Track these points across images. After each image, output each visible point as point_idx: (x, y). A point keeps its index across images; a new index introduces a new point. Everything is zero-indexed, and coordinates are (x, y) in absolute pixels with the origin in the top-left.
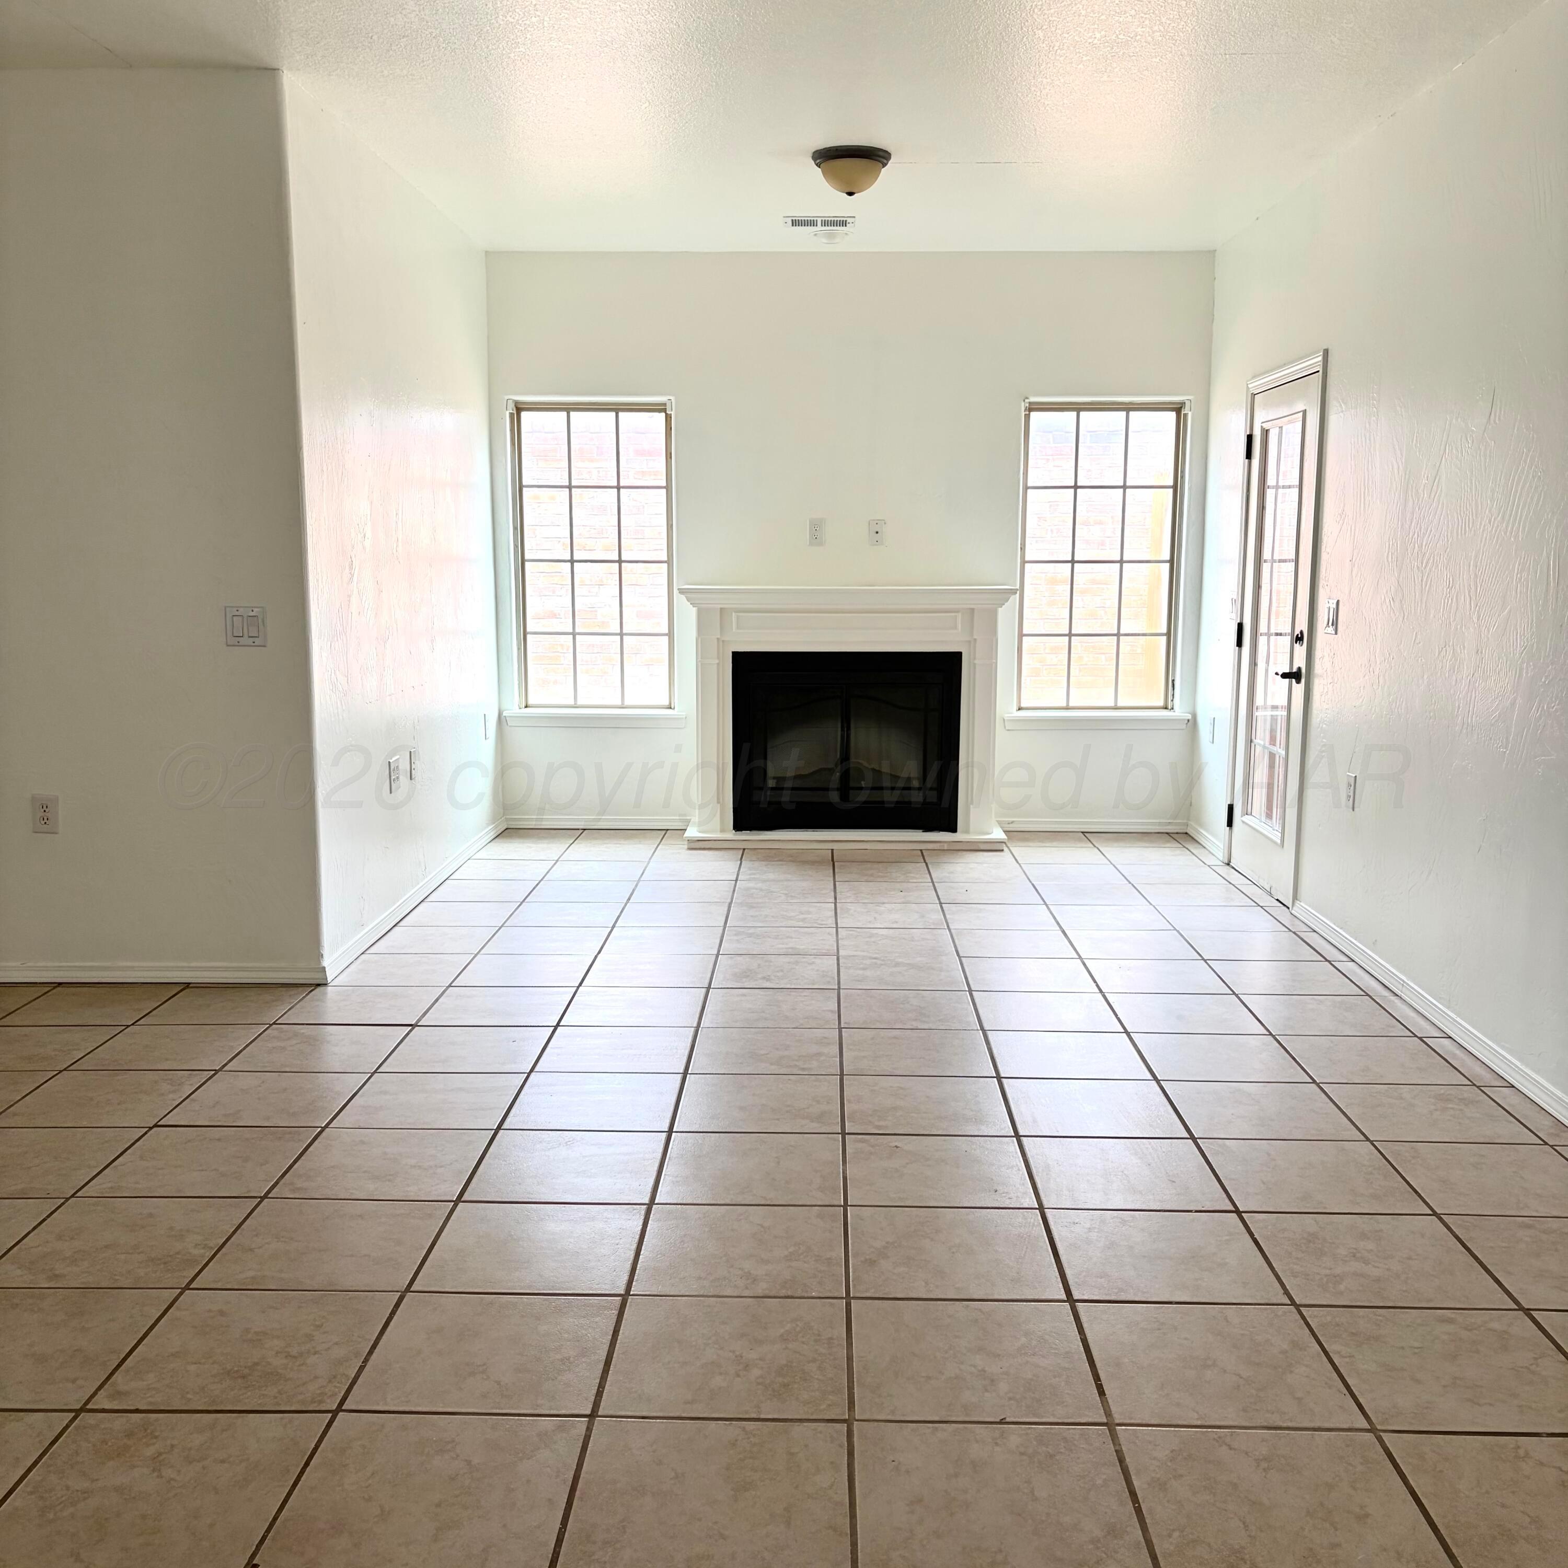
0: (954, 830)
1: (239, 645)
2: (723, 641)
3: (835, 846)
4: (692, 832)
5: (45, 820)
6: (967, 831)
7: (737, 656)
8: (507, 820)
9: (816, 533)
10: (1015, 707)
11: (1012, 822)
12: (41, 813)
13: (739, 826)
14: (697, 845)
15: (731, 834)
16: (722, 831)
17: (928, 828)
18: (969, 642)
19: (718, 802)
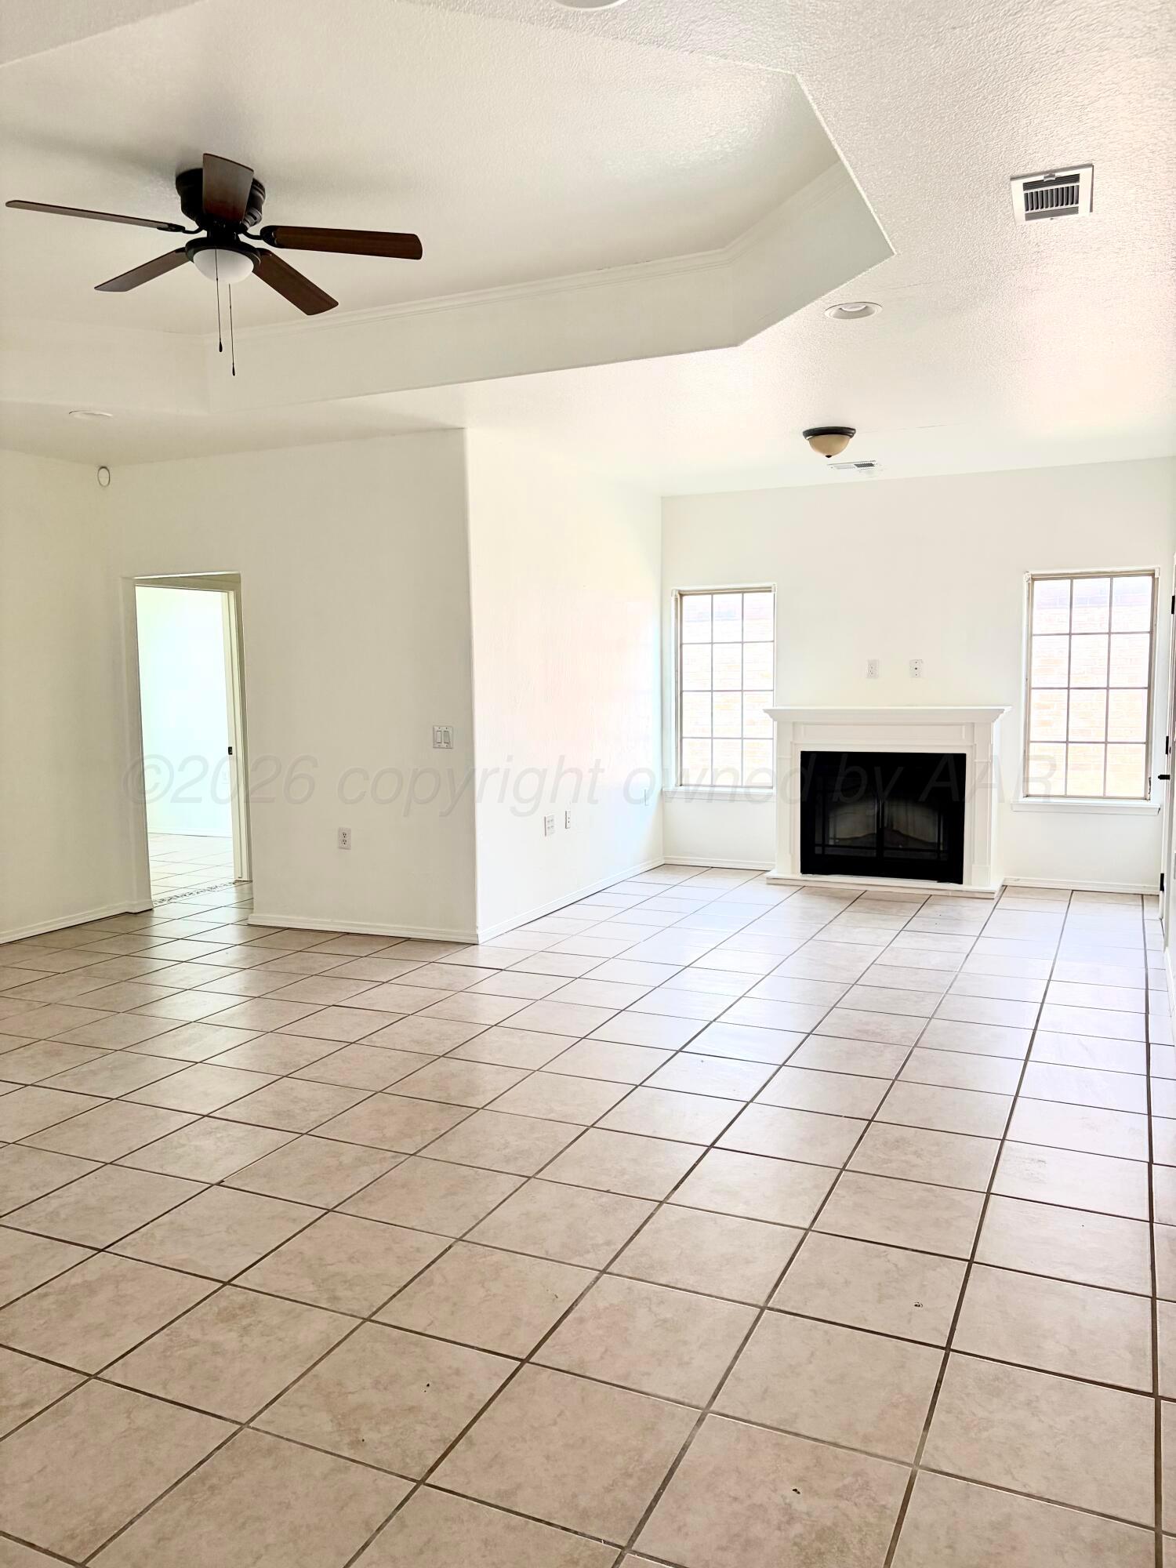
0: (960, 882)
1: (439, 747)
2: (795, 744)
3: (870, 889)
4: (773, 874)
5: (345, 842)
6: (970, 884)
7: (805, 755)
8: (665, 858)
9: (872, 670)
10: (1022, 795)
11: (1018, 880)
12: (342, 838)
13: (805, 870)
14: (775, 882)
15: (799, 875)
16: (793, 873)
17: (941, 880)
18: (972, 746)
19: (790, 852)
